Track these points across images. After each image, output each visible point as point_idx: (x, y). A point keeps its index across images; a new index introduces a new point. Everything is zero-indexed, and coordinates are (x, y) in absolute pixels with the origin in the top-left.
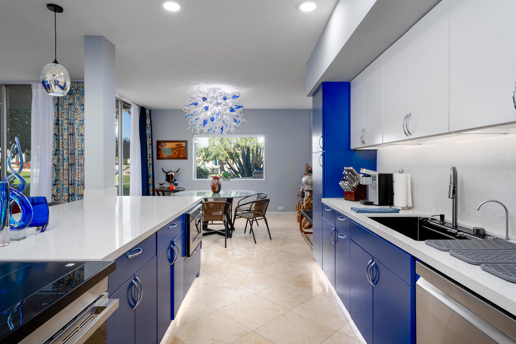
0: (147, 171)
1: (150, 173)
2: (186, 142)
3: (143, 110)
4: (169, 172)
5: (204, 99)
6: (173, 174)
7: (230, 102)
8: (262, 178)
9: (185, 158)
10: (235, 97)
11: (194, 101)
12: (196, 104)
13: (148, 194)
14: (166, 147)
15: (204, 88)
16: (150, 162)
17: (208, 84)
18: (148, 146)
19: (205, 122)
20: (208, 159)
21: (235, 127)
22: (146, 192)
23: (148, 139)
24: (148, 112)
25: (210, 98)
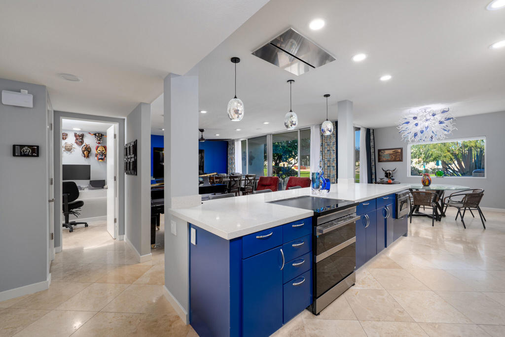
0: (371, 170)
1: (373, 171)
2: (402, 149)
3: (368, 131)
4: (387, 171)
5: (415, 118)
6: (391, 172)
7: (439, 117)
8: (484, 176)
9: (401, 160)
10: (444, 112)
11: (406, 121)
12: (408, 123)
13: (372, 183)
14: (385, 154)
15: (415, 110)
16: (373, 164)
17: (418, 106)
18: (372, 153)
19: (416, 135)
20: (427, 160)
21: (445, 135)
22: (370, 181)
23: (372, 149)
24: (371, 131)
25: (420, 117)
